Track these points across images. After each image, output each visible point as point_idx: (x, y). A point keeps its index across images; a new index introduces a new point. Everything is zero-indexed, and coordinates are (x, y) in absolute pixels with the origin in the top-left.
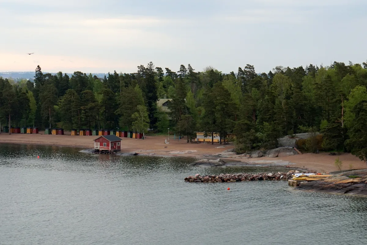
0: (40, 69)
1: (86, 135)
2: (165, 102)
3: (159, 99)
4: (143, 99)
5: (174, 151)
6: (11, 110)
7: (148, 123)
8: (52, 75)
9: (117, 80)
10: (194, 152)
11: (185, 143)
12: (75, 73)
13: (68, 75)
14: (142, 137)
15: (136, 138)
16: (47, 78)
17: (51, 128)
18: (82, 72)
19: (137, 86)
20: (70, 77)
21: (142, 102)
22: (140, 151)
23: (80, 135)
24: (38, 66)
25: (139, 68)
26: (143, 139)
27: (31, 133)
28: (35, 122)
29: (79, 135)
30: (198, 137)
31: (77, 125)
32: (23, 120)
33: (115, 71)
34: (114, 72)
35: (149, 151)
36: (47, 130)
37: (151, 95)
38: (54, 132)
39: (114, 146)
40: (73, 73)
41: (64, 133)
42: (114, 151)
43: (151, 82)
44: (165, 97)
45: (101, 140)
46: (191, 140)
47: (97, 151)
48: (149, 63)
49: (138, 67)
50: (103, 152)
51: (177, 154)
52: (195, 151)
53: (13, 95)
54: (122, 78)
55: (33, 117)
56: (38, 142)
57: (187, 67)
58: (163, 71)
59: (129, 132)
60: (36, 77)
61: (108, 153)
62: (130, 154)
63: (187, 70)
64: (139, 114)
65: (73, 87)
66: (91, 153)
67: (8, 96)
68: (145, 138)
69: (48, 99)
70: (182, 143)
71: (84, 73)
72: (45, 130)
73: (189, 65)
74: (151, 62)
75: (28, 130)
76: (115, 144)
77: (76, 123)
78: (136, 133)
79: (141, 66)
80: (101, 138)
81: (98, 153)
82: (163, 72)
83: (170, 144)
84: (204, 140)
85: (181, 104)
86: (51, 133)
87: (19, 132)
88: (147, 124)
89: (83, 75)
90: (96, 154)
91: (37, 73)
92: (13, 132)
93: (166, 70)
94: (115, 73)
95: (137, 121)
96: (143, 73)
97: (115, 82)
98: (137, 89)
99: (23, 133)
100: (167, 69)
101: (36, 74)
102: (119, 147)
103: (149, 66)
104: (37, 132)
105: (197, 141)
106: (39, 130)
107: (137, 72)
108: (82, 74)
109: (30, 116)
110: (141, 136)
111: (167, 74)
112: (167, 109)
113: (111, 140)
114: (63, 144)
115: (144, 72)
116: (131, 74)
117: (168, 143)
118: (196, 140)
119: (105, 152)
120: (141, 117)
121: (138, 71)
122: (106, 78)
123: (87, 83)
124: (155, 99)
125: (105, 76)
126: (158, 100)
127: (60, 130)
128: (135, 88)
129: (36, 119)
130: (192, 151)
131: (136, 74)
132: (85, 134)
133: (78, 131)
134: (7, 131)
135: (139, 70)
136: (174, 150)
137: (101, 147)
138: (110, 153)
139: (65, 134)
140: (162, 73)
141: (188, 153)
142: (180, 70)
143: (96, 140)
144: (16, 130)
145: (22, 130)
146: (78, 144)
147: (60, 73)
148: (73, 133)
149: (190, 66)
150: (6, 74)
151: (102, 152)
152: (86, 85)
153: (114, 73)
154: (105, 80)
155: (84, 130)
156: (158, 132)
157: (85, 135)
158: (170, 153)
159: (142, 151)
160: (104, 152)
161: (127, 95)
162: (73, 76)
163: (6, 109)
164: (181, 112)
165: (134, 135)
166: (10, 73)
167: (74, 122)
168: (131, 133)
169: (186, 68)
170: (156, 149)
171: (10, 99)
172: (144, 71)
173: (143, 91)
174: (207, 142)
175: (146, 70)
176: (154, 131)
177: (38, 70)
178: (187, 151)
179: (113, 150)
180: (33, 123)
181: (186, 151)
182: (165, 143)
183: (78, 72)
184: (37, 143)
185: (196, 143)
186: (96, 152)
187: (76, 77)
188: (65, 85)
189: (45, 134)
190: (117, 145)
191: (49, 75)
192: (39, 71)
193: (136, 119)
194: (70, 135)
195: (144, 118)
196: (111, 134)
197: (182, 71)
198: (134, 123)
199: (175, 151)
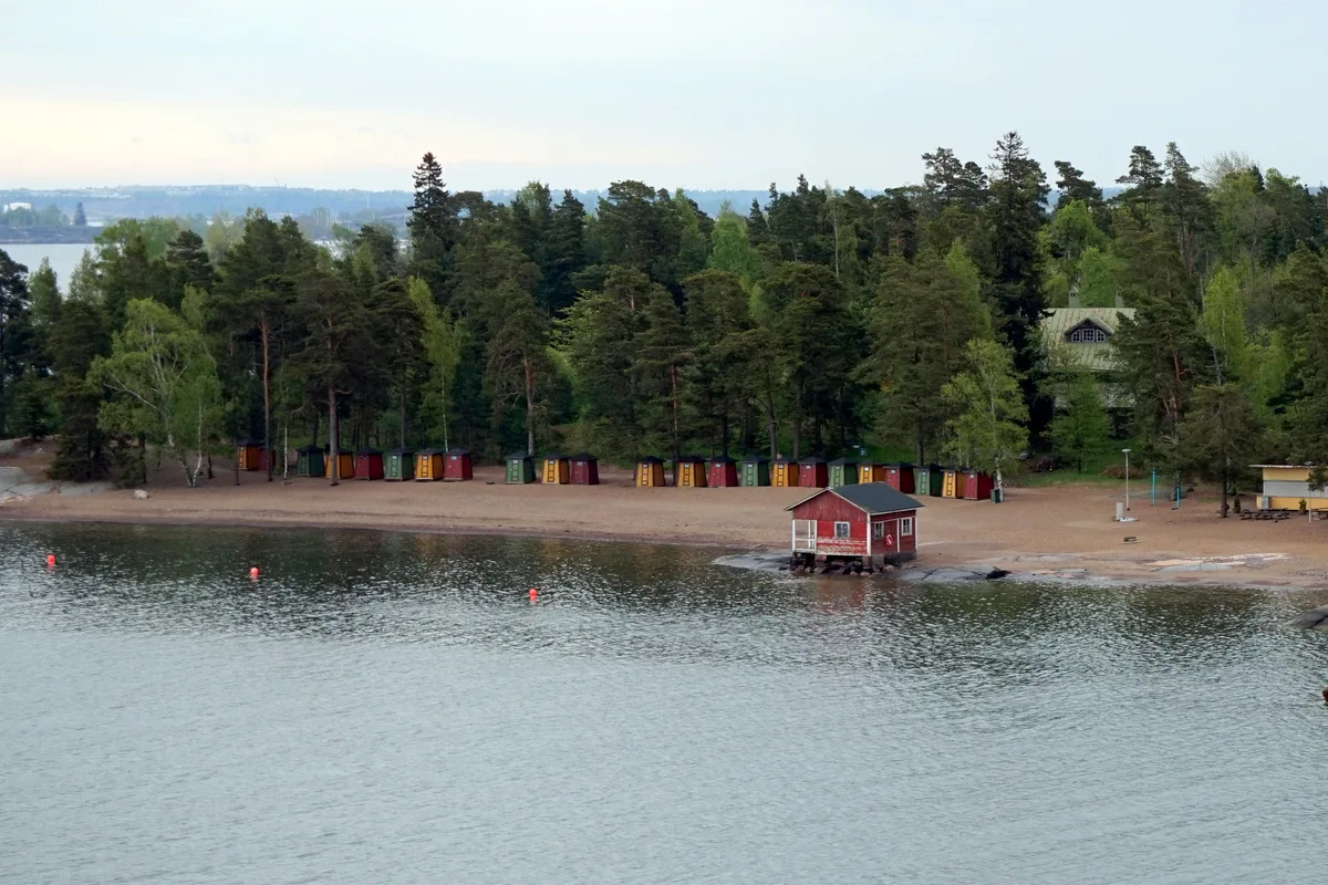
0: (438, 171)
1: (711, 483)
2: (1075, 323)
3: (1050, 311)
4: (985, 312)
5: (1174, 558)
6: (338, 366)
7: (1020, 424)
8: (485, 199)
9: (820, 219)
10: (1275, 562)
11: (1210, 520)
12: (615, 190)
13: (580, 201)
14: (993, 494)
15: (959, 496)
16: (464, 213)
17: (536, 454)
18: (648, 185)
19: (959, 247)
20: (592, 210)
21: (982, 323)
22: (1011, 558)
23: (680, 483)
24: (428, 158)
25: (930, 164)
26: (998, 501)
27: (438, 477)
28: (451, 426)
29: (674, 484)
30: (1268, 490)
31: (662, 439)
32: (389, 414)
33: (801, 178)
34: (797, 184)
35: (1054, 559)
36: (516, 465)
37: (1016, 289)
38: (550, 470)
39: (886, 534)
40: (603, 188)
41: (601, 476)
42: (888, 561)
43: (1010, 229)
44: (1072, 300)
45: (822, 506)
46: (1237, 505)
47: (804, 562)
48: (1002, 140)
49: (927, 157)
50: (834, 563)
51: (1196, 571)
52: (1280, 556)
53: (347, 295)
54: (844, 213)
55: (443, 401)
56: (485, 519)
57: (1161, 156)
58: (1043, 176)
59: (922, 466)
60: (419, 210)
61: (859, 569)
62: (970, 574)
63: (1162, 172)
64: (979, 381)
65: (604, 257)
66: (776, 571)
67: (321, 300)
68: (1004, 495)
69: (518, 313)
70: (1199, 520)
71: (657, 189)
72: (503, 463)
73: (1172, 146)
74: (1012, 136)
75: (424, 465)
76: (891, 528)
77: (656, 427)
78: (961, 472)
79: (941, 151)
80: (825, 498)
81: (812, 572)
82: (1047, 182)
83: (1140, 524)
84: (1303, 504)
85: (1182, 331)
86: (534, 475)
87: (377, 474)
88: (1018, 429)
89: (652, 197)
90: (803, 574)
91: (421, 190)
92: (349, 475)
93: (1057, 170)
94: (803, 187)
95: (970, 417)
96: (948, 188)
97: (811, 233)
98: (958, 260)
99: (400, 477)
100: (1064, 167)
101: (419, 194)
102: (909, 542)
103: (1001, 152)
104: (467, 476)
105: (1266, 507)
106: (477, 464)
107: (920, 182)
108: (650, 192)
109: (429, 397)
110: (985, 489)
111: (1066, 189)
112: (1091, 357)
113: (871, 508)
114: (610, 531)
115: (952, 183)
116: (887, 191)
117: (1130, 519)
118: (1260, 503)
119: (842, 564)
120: (987, 394)
121: (928, 177)
122: (759, 212)
123: (678, 237)
124: (1035, 306)
125: (756, 205)
126: (1047, 315)
127: (580, 464)
128: (949, 259)
129: (455, 409)
130: (1267, 557)
131: (913, 189)
132: (702, 482)
133: (668, 464)
134: (318, 472)
135: (931, 171)
136: (1173, 553)
137: (822, 541)
138: (871, 571)
139: (606, 482)
140: (1041, 184)
141: (1249, 565)
142: (1132, 173)
143: (797, 510)
144: (362, 464)
145: (393, 464)
146: (688, 531)
147: (541, 193)
148: (645, 473)
149: (1178, 154)
150: (108, 199)
151: (832, 565)
152: (672, 247)
153: (800, 190)
154: (756, 223)
155: (698, 461)
156: (1056, 468)
157: (705, 485)
158: (1163, 567)
159: (1022, 558)
160: (837, 567)
161: (913, 290)
162: (603, 204)
163: (317, 362)
164: (1181, 369)
165: (949, 483)
166: (124, 193)
167: (646, 423)
168: (936, 473)
169: (1157, 161)
170: (1082, 550)
171: (333, 315)
172: (956, 176)
173: (985, 273)
174: (1320, 512)
175: (963, 173)
176: (1031, 463)
177: (428, 174)
178: (1238, 559)
179: (882, 555)
180: (442, 431)
181: (1235, 557)
182: (1114, 519)
183: (629, 184)
184: (480, 525)
185: (1265, 518)
186: (801, 567)
187: (623, 208)
188: (567, 249)
189: (505, 482)
190: (901, 531)
191: (472, 199)
192: (429, 179)
193: (965, 407)
194: (631, 484)
195: (1002, 402)
196: (861, 482)
197: (1142, 174)
198: (956, 424)
199: (1180, 558)
